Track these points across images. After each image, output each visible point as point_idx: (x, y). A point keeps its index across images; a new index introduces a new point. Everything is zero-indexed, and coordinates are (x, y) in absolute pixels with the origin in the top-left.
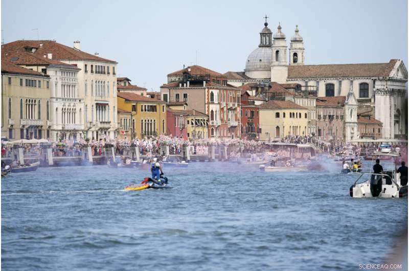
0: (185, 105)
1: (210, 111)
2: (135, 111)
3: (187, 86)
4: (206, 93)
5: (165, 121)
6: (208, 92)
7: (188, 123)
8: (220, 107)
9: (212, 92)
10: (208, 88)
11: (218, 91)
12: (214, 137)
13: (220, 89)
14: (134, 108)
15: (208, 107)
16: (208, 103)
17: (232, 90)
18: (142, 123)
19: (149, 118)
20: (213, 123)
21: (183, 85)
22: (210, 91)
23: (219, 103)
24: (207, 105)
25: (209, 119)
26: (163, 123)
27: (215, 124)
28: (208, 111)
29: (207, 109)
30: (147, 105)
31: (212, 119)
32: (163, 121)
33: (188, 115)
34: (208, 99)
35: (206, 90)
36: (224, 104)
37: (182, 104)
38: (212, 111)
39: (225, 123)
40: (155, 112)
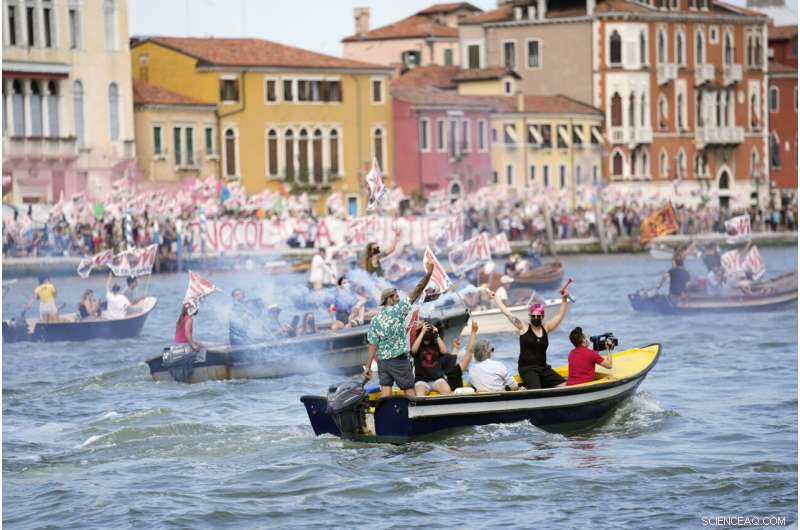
0: (510, 80)
1: (610, 94)
2: (236, 98)
3: (536, 15)
4: (596, 37)
5: (384, 134)
6: (602, 31)
7: (495, 139)
8: (653, 80)
9: (615, 33)
10: (601, 19)
11: (644, 27)
12: (621, 181)
13: (652, 23)
14: (230, 90)
15: (603, 84)
16: (603, 70)
17: (721, 23)
18: (273, 144)
19: (305, 125)
20: (618, 135)
21: (525, 13)
22: (610, 28)
23: (644, 69)
24: (597, 78)
25: (604, 123)
26: (378, 142)
27: (626, 138)
28: (603, 95)
29: (597, 89)
30: (295, 79)
31: (617, 120)
32: (378, 132)
33: (494, 111)
34: (602, 55)
35: (597, 25)
36: (668, 72)
37: (498, 74)
38: (617, 98)
39: (677, 134)
40: (334, 104)
